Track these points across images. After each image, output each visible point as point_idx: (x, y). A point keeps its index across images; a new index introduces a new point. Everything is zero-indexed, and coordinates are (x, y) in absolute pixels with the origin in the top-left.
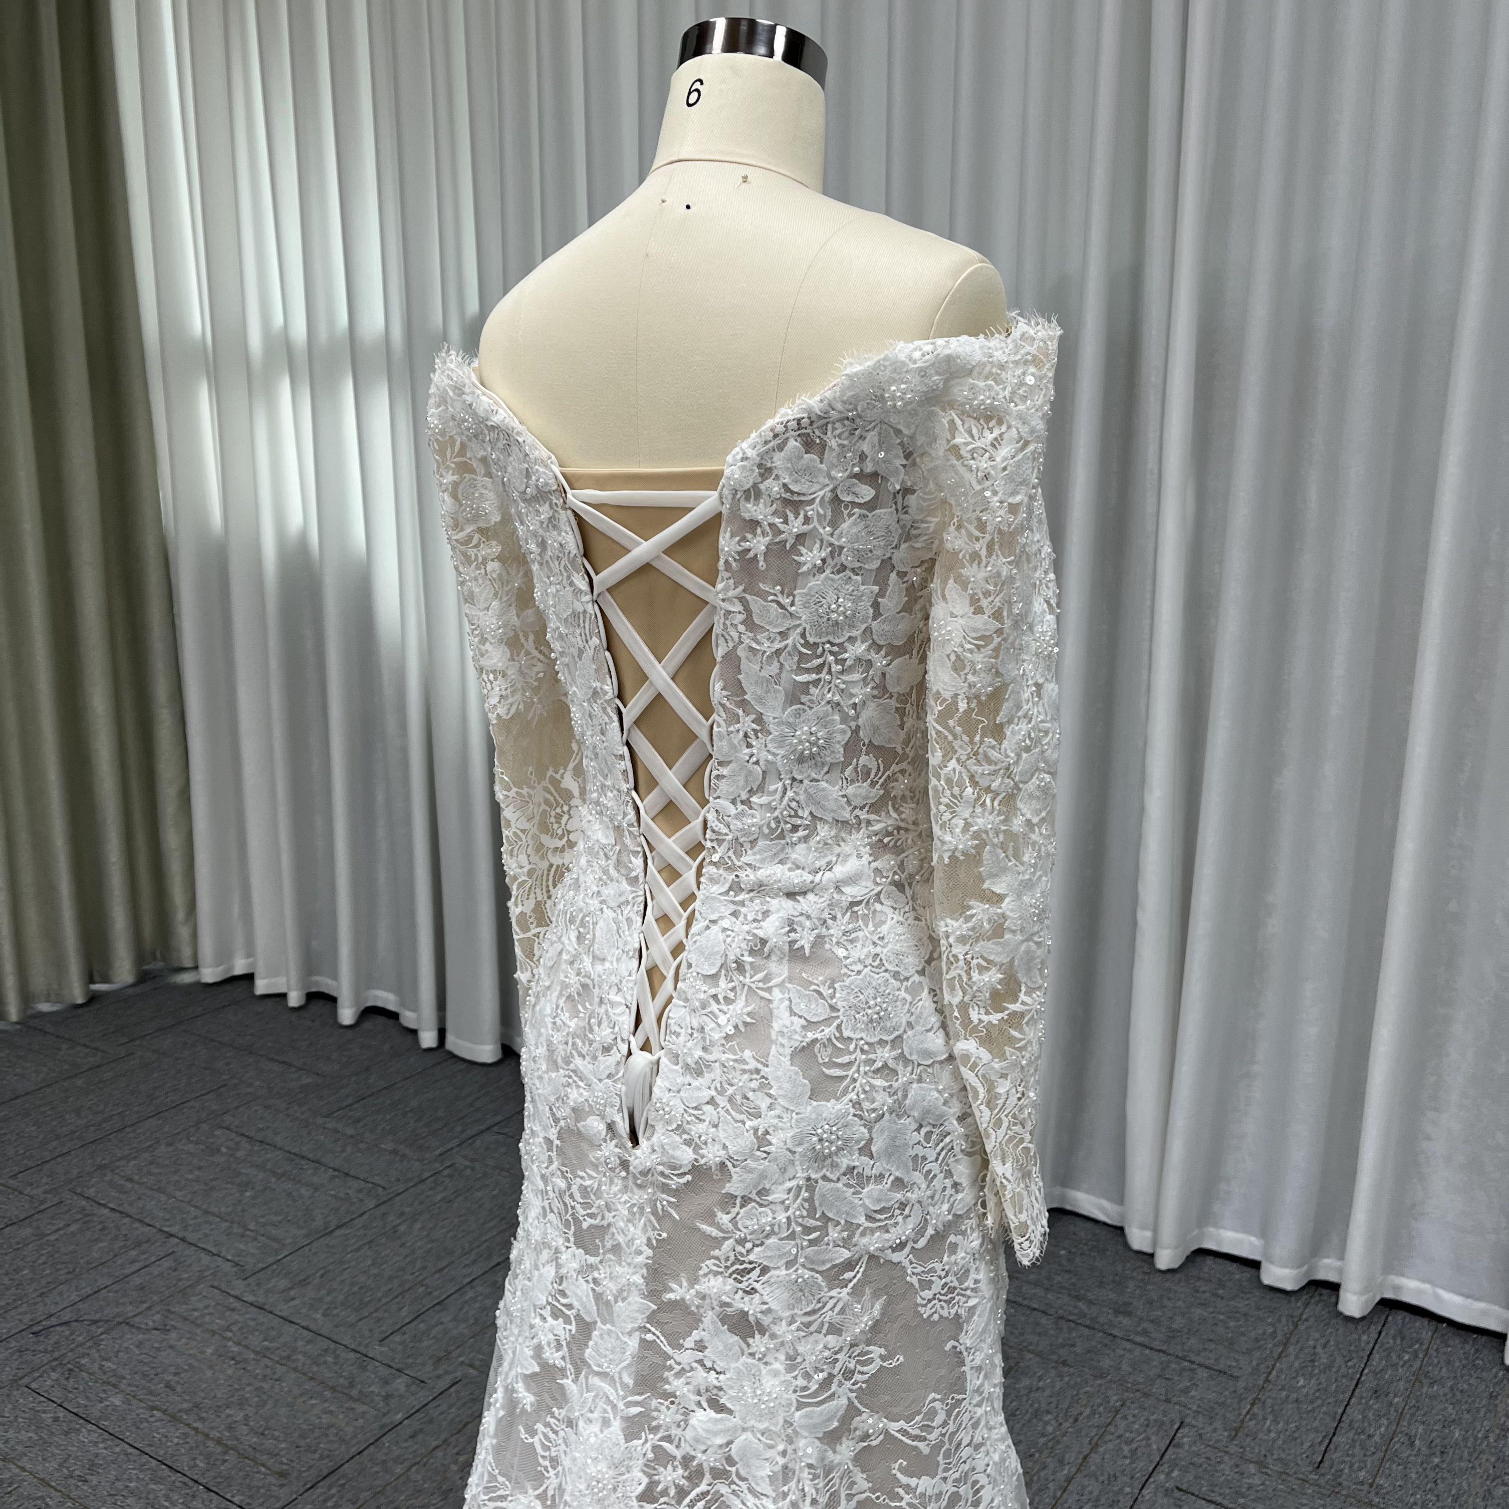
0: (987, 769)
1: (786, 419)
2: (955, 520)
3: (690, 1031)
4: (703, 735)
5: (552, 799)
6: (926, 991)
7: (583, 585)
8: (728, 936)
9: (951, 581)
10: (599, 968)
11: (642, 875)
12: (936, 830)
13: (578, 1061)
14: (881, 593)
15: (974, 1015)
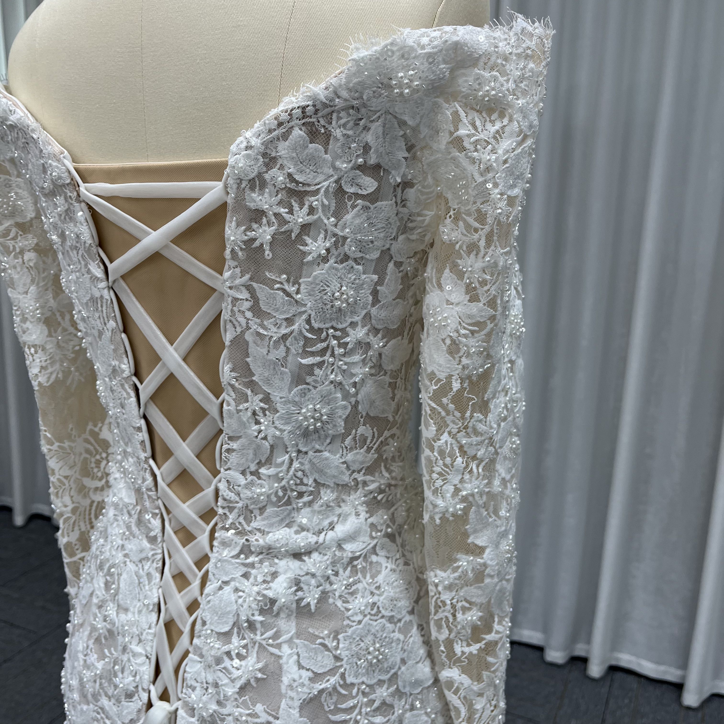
0: (475, 439)
1: (290, 107)
2: (452, 213)
3: (205, 685)
4: (214, 412)
5: (91, 448)
6: (415, 628)
7: (99, 273)
8: (240, 597)
9: (447, 271)
10: (123, 617)
11: (160, 535)
12: (428, 493)
13: (104, 702)
14: (380, 282)
15: (458, 649)
